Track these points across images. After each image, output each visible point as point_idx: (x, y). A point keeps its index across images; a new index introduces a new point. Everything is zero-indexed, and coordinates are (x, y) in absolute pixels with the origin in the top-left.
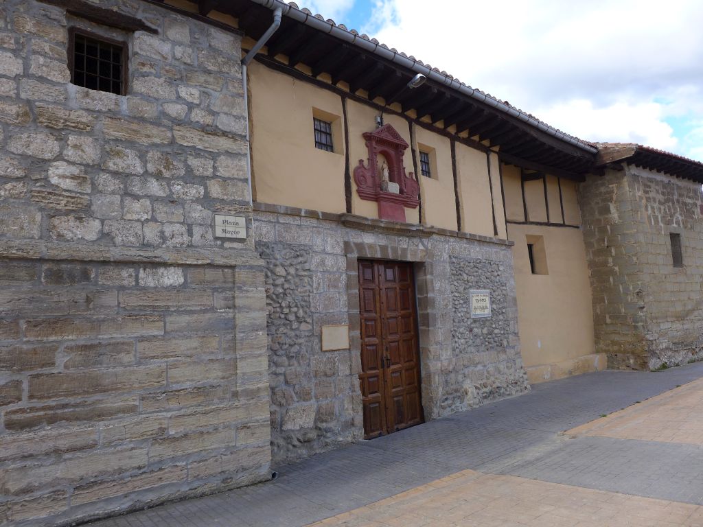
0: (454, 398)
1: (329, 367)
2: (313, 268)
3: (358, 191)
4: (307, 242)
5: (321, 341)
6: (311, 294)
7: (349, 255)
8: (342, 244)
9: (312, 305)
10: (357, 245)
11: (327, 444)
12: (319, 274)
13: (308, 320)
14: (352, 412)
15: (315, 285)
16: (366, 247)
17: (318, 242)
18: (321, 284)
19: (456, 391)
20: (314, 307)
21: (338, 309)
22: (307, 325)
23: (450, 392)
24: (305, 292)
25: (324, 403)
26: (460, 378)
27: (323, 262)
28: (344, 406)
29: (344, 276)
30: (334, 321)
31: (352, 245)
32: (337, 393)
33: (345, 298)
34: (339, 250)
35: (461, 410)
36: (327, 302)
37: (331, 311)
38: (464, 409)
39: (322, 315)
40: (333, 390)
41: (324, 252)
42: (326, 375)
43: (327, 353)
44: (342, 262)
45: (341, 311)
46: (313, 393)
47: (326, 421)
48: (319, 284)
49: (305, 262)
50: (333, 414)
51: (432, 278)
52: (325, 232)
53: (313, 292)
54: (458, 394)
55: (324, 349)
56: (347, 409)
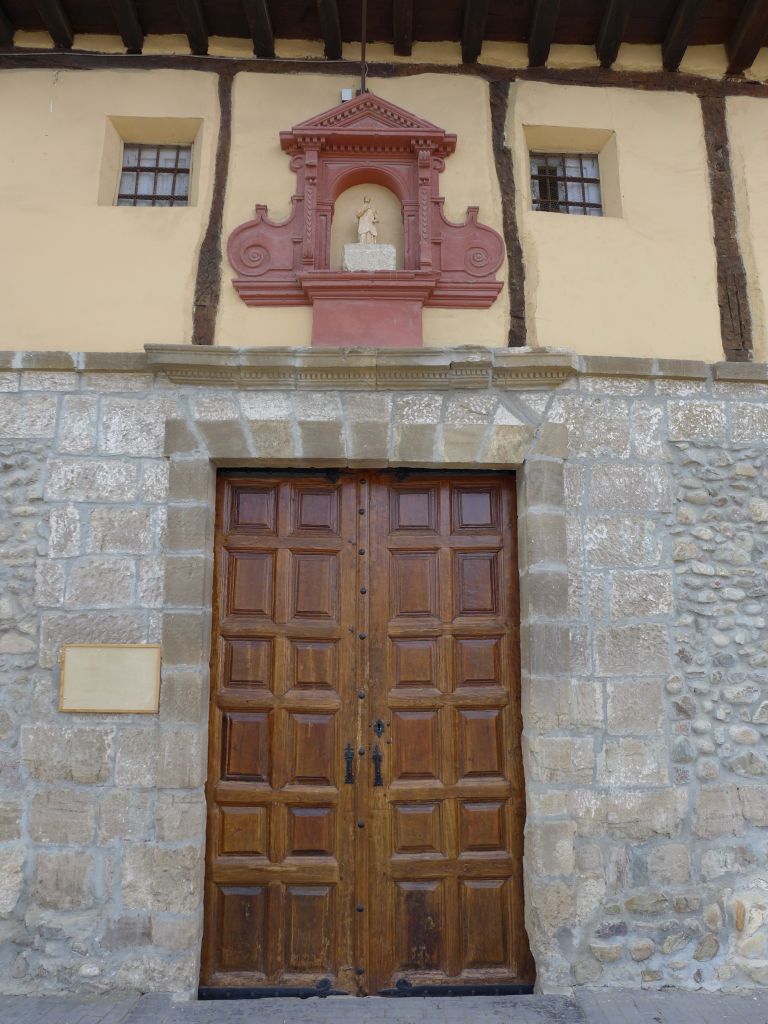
0: (664, 932)
1: (80, 757)
2: (50, 494)
3: (238, 287)
4: (38, 430)
5: (58, 684)
6: (40, 562)
7: (177, 457)
8: (160, 431)
9: (40, 588)
10: (206, 427)
11: (42, 975)
12: (71, 509)
13: (24, 627)
14: (149, 900)
15: (54, 538)
16: (246, 431)
17: (78, 429)
18: (76, 536)
19: (682, 907)
20: (44, 594)
21: (130, 602)
22: (22, 639)
23: (648, 904)
24: (23, 554)
25: (54, 853)
26: (716, 862)
27: (87, 479)
28: (122, 876)
29: (161, 514)
30: (110, 634)
31: (193, 428)
32: (103, 833)
33: (159, 571)
34: (147, 445)
35: (691, 984)
36: (90, 582)
37: (105, 605)
38: (711, 986)
39: (69, 616)
40: (91, 823)
41: (93, 452)
42: (69, 777)
43: (76, 719)
44: (156, 477)
45: (141, 608)
46: (22, 823)
47: (54, 906)
48: (68, 536)
49: (31, 481)
50: (79, 890)
51: (560, 512)
52: (104, 401)
53: (46, 556)
54: (690, 922)
55: (67, 705)
56: (132, 887)
